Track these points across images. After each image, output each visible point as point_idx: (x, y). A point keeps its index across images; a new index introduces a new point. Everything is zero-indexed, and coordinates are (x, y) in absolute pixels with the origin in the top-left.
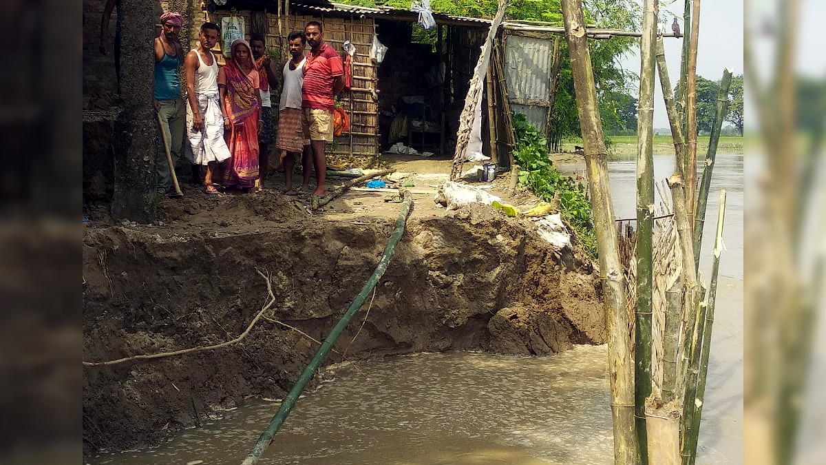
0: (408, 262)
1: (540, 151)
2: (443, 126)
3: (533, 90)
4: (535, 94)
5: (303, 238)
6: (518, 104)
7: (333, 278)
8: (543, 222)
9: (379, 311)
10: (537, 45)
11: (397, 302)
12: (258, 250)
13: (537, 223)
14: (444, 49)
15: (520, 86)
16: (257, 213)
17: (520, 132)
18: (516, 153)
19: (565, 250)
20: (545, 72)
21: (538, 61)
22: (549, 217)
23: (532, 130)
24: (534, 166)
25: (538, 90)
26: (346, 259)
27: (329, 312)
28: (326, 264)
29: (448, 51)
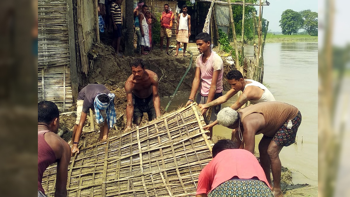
0: (193, 67)
1: (226, 40)
2: (196, 32)
3: (224, 21)
4: (225, 22)
5: (169, 61)
6: (219, 26)
7: (175, 71)
8: (227, 58)
9: (187, 79)
10: (225, 8)
11: (191, 77)
12: (159, 63)
13: (226, 58)
14: (196, 8)
15: (220, 20)
16: (156, 55)
17: (220, 34)
18: (219, 41)
19: (233, 65)
20: (228, 16)
21: (226, 13)
22: (229, 57)
23: (224, 34)
24: (225, 44)
25: (226, 21)
26: (179, 66)
27: (175, 79)
28: (174, 68)
29: (197, 8)
